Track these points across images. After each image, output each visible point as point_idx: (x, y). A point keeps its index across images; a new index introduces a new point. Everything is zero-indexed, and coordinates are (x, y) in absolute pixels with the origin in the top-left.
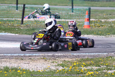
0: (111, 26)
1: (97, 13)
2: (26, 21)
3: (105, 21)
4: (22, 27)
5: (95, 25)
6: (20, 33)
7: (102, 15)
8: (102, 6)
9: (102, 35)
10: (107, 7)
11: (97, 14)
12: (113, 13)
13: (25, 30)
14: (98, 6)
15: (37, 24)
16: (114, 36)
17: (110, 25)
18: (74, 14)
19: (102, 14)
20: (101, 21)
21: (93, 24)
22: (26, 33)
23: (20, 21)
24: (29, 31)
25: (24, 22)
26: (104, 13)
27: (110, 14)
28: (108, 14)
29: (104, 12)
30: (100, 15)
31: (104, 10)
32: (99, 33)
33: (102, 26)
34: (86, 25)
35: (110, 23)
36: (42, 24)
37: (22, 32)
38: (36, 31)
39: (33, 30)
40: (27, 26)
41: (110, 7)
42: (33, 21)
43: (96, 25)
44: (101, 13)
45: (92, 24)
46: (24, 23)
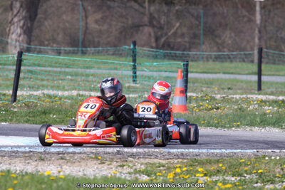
0: (240, 109)
1: (196, 85)
2: (22, 95)
3: (224, 97)
4: (15, 108)
5: (198, 107)
6: (11, 120)
7: (209, 89)
8: (205, 70)
9: (222, 126)
10: (219, 73)
11: (197, 87)
12: (235, 85)
13: (23, 114)
14: (195, 70)
15: (53, 102)
16: (251, 130)
17: (236, 107)
18: (138, 85)
19: (208, 87)
20: (214, 97)
21: (193, 104)
22: (27, 121)
23: (8, 95)
24: (34, 116)
25: (18, 99)
26: (214, 86)
27: (229, 89)
28: (223, 89)
29: (212, 83)
30: (204, 89)
31: (213, 79)
32: (212, 122)
33: (217, 108)
34: (177, 104)
35: (236, 102)
36: (65, 102)
37: (18, 118)
38: (51, 116)
39: (45, 113)
40: (27, 106)
41: (224, 73)
42: (41, 95)
43: (201, 106)
44: (206, 86)
45: (190, 103)
46: (19, 101)
